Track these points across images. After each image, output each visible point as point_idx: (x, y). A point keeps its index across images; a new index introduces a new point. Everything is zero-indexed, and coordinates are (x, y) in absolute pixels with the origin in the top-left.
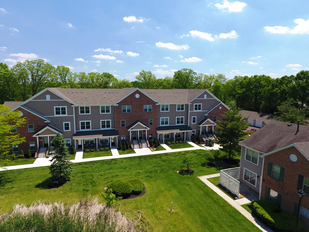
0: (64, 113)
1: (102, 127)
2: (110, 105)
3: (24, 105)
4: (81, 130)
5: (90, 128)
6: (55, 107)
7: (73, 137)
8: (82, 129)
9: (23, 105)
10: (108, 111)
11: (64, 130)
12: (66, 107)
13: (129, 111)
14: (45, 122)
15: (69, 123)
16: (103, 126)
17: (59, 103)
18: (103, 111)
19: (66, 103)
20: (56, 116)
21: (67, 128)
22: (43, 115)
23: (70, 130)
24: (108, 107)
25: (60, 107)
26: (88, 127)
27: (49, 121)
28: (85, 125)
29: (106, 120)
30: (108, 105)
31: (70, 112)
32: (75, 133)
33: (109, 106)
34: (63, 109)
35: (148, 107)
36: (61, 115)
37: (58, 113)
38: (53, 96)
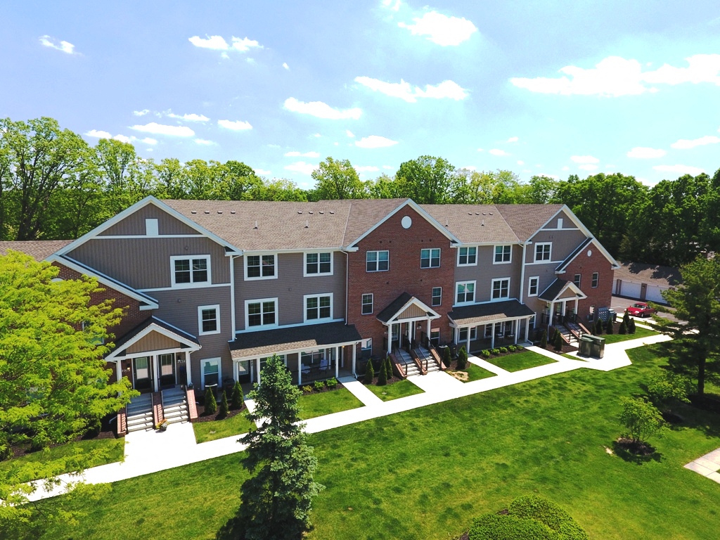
0: (201, 277)
1: (309, 317)
2: (331, 250)
3: (72, 255)
4: (249, 329)
5: (274, 322)
6: (173, 259)
7: (232, 352)
8: (251, 324)
9: (67, 255)
10: (325, 268)
11: (201, 333)
12: (208, 257)
13: (383, 265)
14: (142, 308)
15: (217, 307)
16: (312, 315)
17: (187, 247)
18: (312, 269)
19: (207, 245)
20: (175, 286)
21: (209, 326)
22: (134, 285)
23: (218, 331)
24: (326, 257)
25: (191, 258)
26: (269, 319)
27: (155, 306)
28: (262, 313)
29: (319, 296)
30: (325, 250)
31: (221, 276)
32: (233, 340)
33: (330, 254)
34: (200, 264)
35: (431, 253)
36: (192, 285)
37: (182, 278)
38: (168, 222)
